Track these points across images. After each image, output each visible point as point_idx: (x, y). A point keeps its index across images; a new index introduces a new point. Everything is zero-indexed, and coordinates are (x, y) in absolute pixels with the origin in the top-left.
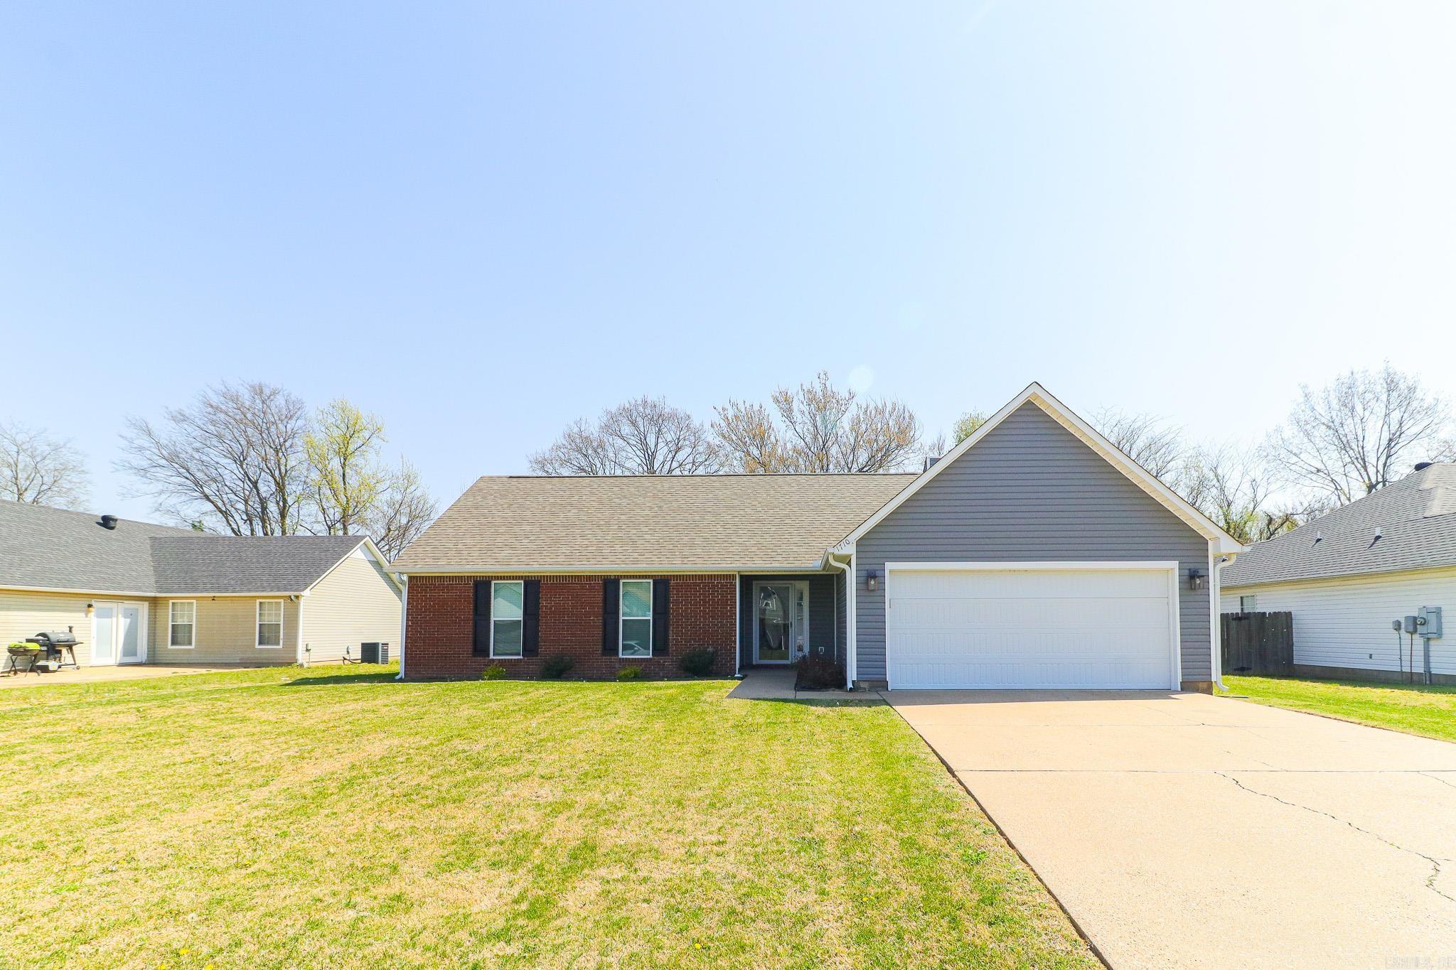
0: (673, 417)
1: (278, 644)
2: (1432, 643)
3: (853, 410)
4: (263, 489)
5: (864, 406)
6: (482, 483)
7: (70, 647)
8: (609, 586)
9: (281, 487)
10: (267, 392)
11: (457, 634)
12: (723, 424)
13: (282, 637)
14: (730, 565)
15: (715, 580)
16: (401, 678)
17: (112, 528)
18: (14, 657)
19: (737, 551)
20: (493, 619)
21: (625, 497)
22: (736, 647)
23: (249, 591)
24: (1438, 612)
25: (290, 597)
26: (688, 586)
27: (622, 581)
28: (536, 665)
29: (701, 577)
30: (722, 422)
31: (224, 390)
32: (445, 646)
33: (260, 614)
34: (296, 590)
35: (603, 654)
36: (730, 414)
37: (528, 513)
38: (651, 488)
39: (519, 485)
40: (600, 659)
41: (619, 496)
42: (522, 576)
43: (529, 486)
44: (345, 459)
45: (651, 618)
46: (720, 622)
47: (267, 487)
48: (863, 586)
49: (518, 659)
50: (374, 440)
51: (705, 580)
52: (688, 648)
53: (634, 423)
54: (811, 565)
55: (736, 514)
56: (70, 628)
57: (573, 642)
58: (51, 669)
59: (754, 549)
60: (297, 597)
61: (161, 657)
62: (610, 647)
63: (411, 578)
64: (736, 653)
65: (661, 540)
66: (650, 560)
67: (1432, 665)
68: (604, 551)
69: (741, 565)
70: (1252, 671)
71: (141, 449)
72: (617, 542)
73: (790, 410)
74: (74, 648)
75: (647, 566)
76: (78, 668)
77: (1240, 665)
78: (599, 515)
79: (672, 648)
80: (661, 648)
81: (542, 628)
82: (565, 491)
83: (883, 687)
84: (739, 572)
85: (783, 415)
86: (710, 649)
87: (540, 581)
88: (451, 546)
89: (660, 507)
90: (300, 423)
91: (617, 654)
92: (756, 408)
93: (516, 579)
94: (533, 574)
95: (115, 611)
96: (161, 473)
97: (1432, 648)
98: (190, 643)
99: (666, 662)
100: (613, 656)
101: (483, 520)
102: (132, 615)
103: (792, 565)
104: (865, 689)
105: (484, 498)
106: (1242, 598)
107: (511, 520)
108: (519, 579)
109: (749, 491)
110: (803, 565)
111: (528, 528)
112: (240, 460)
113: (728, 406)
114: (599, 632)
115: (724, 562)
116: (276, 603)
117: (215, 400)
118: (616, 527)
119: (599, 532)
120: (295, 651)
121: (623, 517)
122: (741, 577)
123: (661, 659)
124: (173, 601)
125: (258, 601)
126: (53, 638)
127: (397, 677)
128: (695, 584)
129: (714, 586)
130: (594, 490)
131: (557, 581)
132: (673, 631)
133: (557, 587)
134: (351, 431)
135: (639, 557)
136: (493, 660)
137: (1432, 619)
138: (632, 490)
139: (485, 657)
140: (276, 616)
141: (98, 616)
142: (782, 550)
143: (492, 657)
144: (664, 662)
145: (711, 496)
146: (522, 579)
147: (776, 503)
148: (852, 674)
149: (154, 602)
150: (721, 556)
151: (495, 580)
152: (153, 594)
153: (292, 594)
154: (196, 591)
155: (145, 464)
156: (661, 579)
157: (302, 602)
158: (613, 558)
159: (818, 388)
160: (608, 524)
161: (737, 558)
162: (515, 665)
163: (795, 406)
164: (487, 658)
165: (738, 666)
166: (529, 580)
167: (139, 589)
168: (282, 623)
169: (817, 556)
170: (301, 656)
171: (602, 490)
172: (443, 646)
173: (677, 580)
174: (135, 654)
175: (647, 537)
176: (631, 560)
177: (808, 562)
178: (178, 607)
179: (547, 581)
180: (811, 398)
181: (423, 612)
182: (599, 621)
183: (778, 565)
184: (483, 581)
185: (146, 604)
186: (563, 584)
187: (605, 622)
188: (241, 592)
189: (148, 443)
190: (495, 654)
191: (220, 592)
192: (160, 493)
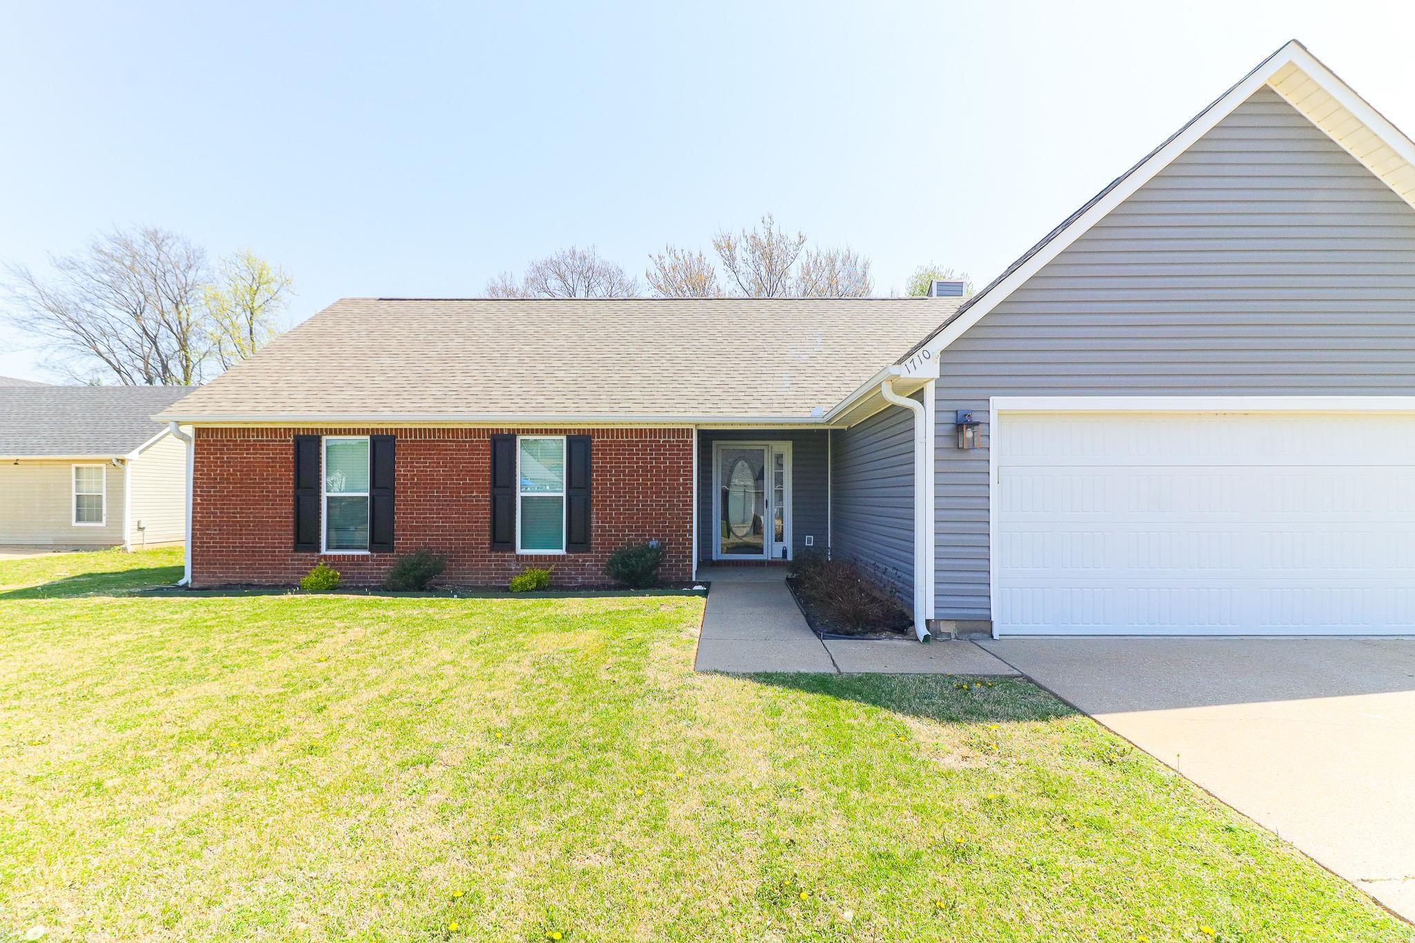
0: (606, 273)
1: (99, 519)
3: (803, 258)
4: (163, 345)
5: (815, 254)
6: (340, 306)
9: (183, 345)
10: (160, 235)
11: (270, 517)
12: (660, 275)
13: (104, 512)
14: (684, 414)
15: (660, 437)
19: (693, 394)
20: (324, 495)
21: (532, 323)
22: (692, 539)
23: (60, 453)
25: (111, 460)
26: (620, 446)
27: (519, 438)
28: (391, 565)
29: (640, 432)
30: (658, 271)
31: (117, 235)
32: (253, 534)
33: (77, 483)
34: (120, 452)
35: (492, 549)
36: (668, 262)
37: (394, 342)
38: (569, 313)
39: (389, 309)
40: (487, 556)
41: (525, 322)
42: (367, 430)
43: (402, 309)
44: (252, 314)
45: (564, 494)
46: (667, 501)
47: (168, 344)
48: (949, 443)
49: (363, 556)
50: (282, 292)
51: (646, 437)
52: (620, 540)
53: (562, 278)
54: (809, 415)
55: (687, 345)
57: (447, 531)
59: (718, 392)
60: (123, 461)
62: (502, 539)
63: (199, 432)
64: (692, 548)
65: (580, 379)
66: (562, 405)
68: (492, 393)
69: (701, 414)
71: (24, 298)
72: (515, 380)
73: (734, 259)
75: (557, 414)
78: (494, 345)
79: (595, 540)
80: (579, 540)
81: (399, 508)
82: (450, 316)
83: (983, 632)
84: (697, 425)
85: (725, 264)
86: (654, 543)
87: (395, 437)
88: (267, 384)
89: (581, 337)
90: (202, 273)
91: (513, 549)
92: (696, 255)
93: (359, 434)
94: (384, 427)
96: (45, 326)
99: (587, 561)
100: (506, 552)
101: (326, 351)
103: (779, 415)
104: (949, 634)
105: (338, 324)
107: (366, 351)
108: (363, 434)
109: (704, 317)
110: (795, 415)
111: (388, 361)
112: (137, 315)
113: (664, 253)
114: (486, 515)
115: (674, 409)
116: (97, 468)
117: (108, 247)
118: (516, 361)
119: (490, 367)
120: (121, 530)
121: (527, 348)
122: (702, 433)
123: (579, 557)
125: (74, 466)
127: (182, 582)
128: (630, 443)
129: (659, 447)
130: (491, 316)
131: (420, 437)
132: (598, 514)
133: (421, 446)
134: (257, 282)
135: (544, 401)
136: (325, 557)
138: (543, 315)
139: (314, 552)
140: (96, 485)
142: (759, 393)
143: (323, 551)
144: (584, 561)
145: (651, 322)
146: (368, 433)
147: (742, 332)
148: (925, 606)
150: (669, 401)
151: (327, 434)
153: (113, 457)
155: (26, 314)
156: (579, 435)
157: (129, 467)
158: (507, 403)
159: (762, 236)
160: (505, 356)
161: (694, 403)
162: (360, 565)
163: (739, 253)
164: (316, 554)
165: (695, 568)
166: (378, 436)
168: (104, 495)
169: (813, 401)
170: (130, 536)
171: (500, 316)
172: (249, 534)
173: (603, 437)
175: (560, 374)
176: (534, 405)
177: (801, 409)
179: (406, 437)
180: (755, 244)
181: (219, 483)
182: (484, 499)
183: (757, 415)
184: (308, 436)
186: (428, 441)
187: (494, 499)
188: (49, 453)
189: (31, 293)
190: (328, 548)
191: (23, 453)
192: (44, 347)
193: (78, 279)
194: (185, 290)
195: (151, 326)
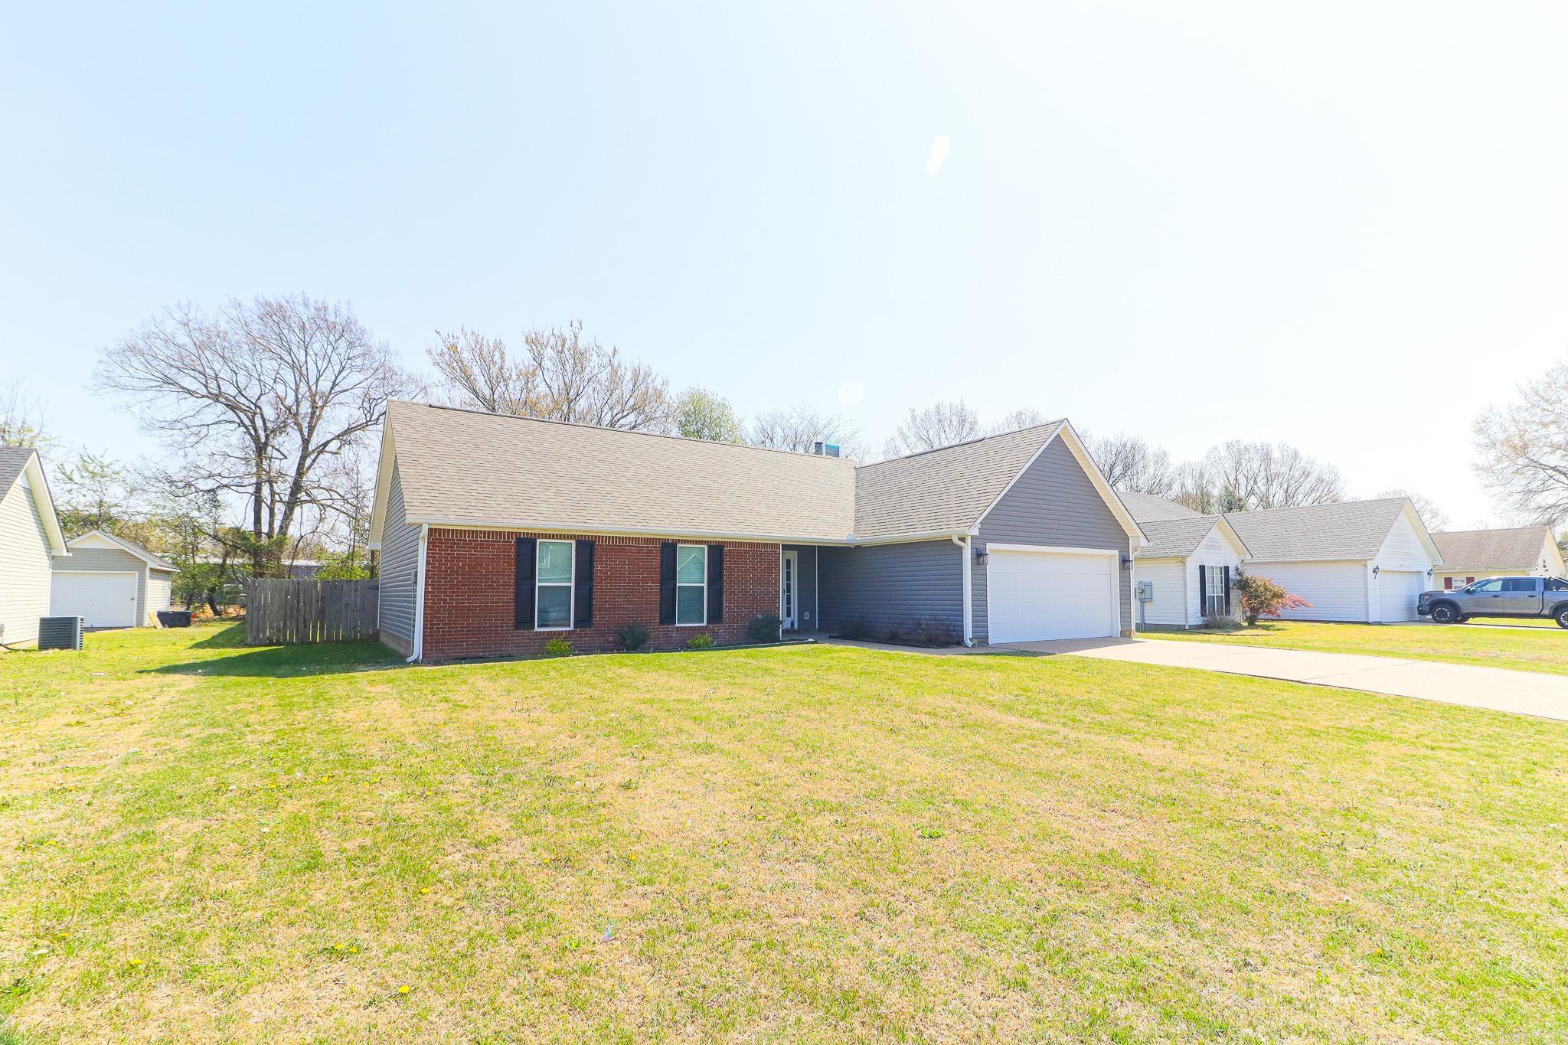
2: (1145, 604)
8: (666, 550)
11: (495, 602)
15: (761, 548)
16: (418, 660)
20: (538, 584)
24: (1150, 585)
26: (740, 553)
27: (678, 546)
28: (589, 637)
29: (750, 545)
32: (479, 617)
35: (662, 624)
40: (657, 628)
42: (575, 535)
45: (706, 584)
46: (766, 589)
48: (974, 562)
49: (569, 631)
51: (754, 548)
52: (740, 614)
57: (630, 611)
62: (666, 616)
63: (432, 532)
66: (705, 525)
67: (1145, 618)
79: (725, 615)
80: (715, 616)
81: (597, 594)
87: (595, 542)
91: (674, 623)
93: (568, 538)
94: (586, 534)
97: (1145, 608)
99: (721, 629)
100: (670, 625)
104: (976, 644)
108: (570, 539)
114: (656, 598)
123: (715, 627)
128: (746, 552)
129: (761, 554)
131: (613, 543)
132: (727, 598)
133: (613, 549)
136: (537, 633)
137: (1147, 589)
139: (529, 629)
143: (537, 629)
144: (718, 629)
146: (575, 538)
148: (968, 632)
151: (542, 538)
156: (712, 545)
158: (668, 521)
162: (567, 637)
164: (530, 631)
166: (583, 540)
172: (475, 617)
173: (729, 547)
176: (687, 523)
179: (602, 542)
181: (449, 575)
182: (656, 587)
183: (816, 536)
184: (527, 539)
186: (618, 546)
187: (661, 586)
190: (540, 626)
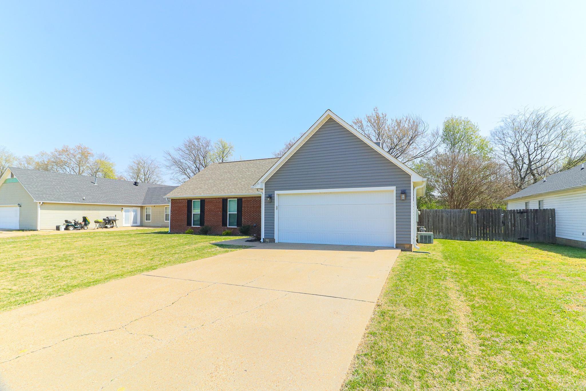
7: (115, 221)
8: (224, 201)
10: (199, 138)
11: (183, 218)
16: (169, 233)
17: (137, 185)
18: (96, 224)
20: (193, 213)
23: (162, 204)
26: (248, 201)
29: (252, 197)
31: (189, 139)
33: (166, 211)
35: (223, 226)
40: (221, 227)
43: (222, 166)
45: (236, 213)
46: (258, 214)
48: (267, 201)
49: (199, 227)
52: (248, 224)
56: (116, 215)
57: (214, 221)
58: (108, 227)
61: (144, 224)
62: (225, 224)
63: (172, 200)
65: (246, 184)
66: (237, 191)
68: (225, 189)
70: (528, 241)
71: (168, 160)
72: (232, 185)
74: (116, 221)
75: (235, 194)
76: (117, 227)
77: (522, 237)
78: (234, 175)
79: (243, 224)
80: (239, 224)
81: (205, 216)
82: (231, 167)
86: (255, 225)
87: (205, 200)
90: (210, 148)
91: (227, 226)
94: (203, 198)
95: (130, 210)
96: (173, 167)
98: (150, 220)
102: (135, 211)
106: (539, 201)
114: (221, 218)
117: (187, 143)
118: (236, 180)
119: (229, 181)
121: (241, 176)
123: (238, 228)
124: (166, 207)
126: (110, 218)
127: (169, 232)
128: (250, 200)
129: (256, 201)
131: (209, 200)
132: (243, 218)
133: (209, 202)
135: (233, 190)
139: (190, 226)
141: (125, 212)
143: (192, 226)
148: (263, 236)
149: (142, 207)
152: (140, 205)
154: (150, 204)
155: (168, 164)
166: (202, 200)
167: (137, 204)
172: (180, 222)
173: (245, 199)
174: (137, 223)
175: (243, 183)
176: (231, 191)
178: (167, 208)
179: (207, 200)
181: (175, 211)
185: (140, 208)
186: (211, 201)
187: (223, 213)
188: (161, 204)
189: (170, 158)
190: (193, 225)
191: (156, 204)
192: (172, 173)
193: (180, 153)
194: (206, 153)
195: (198, 165)
